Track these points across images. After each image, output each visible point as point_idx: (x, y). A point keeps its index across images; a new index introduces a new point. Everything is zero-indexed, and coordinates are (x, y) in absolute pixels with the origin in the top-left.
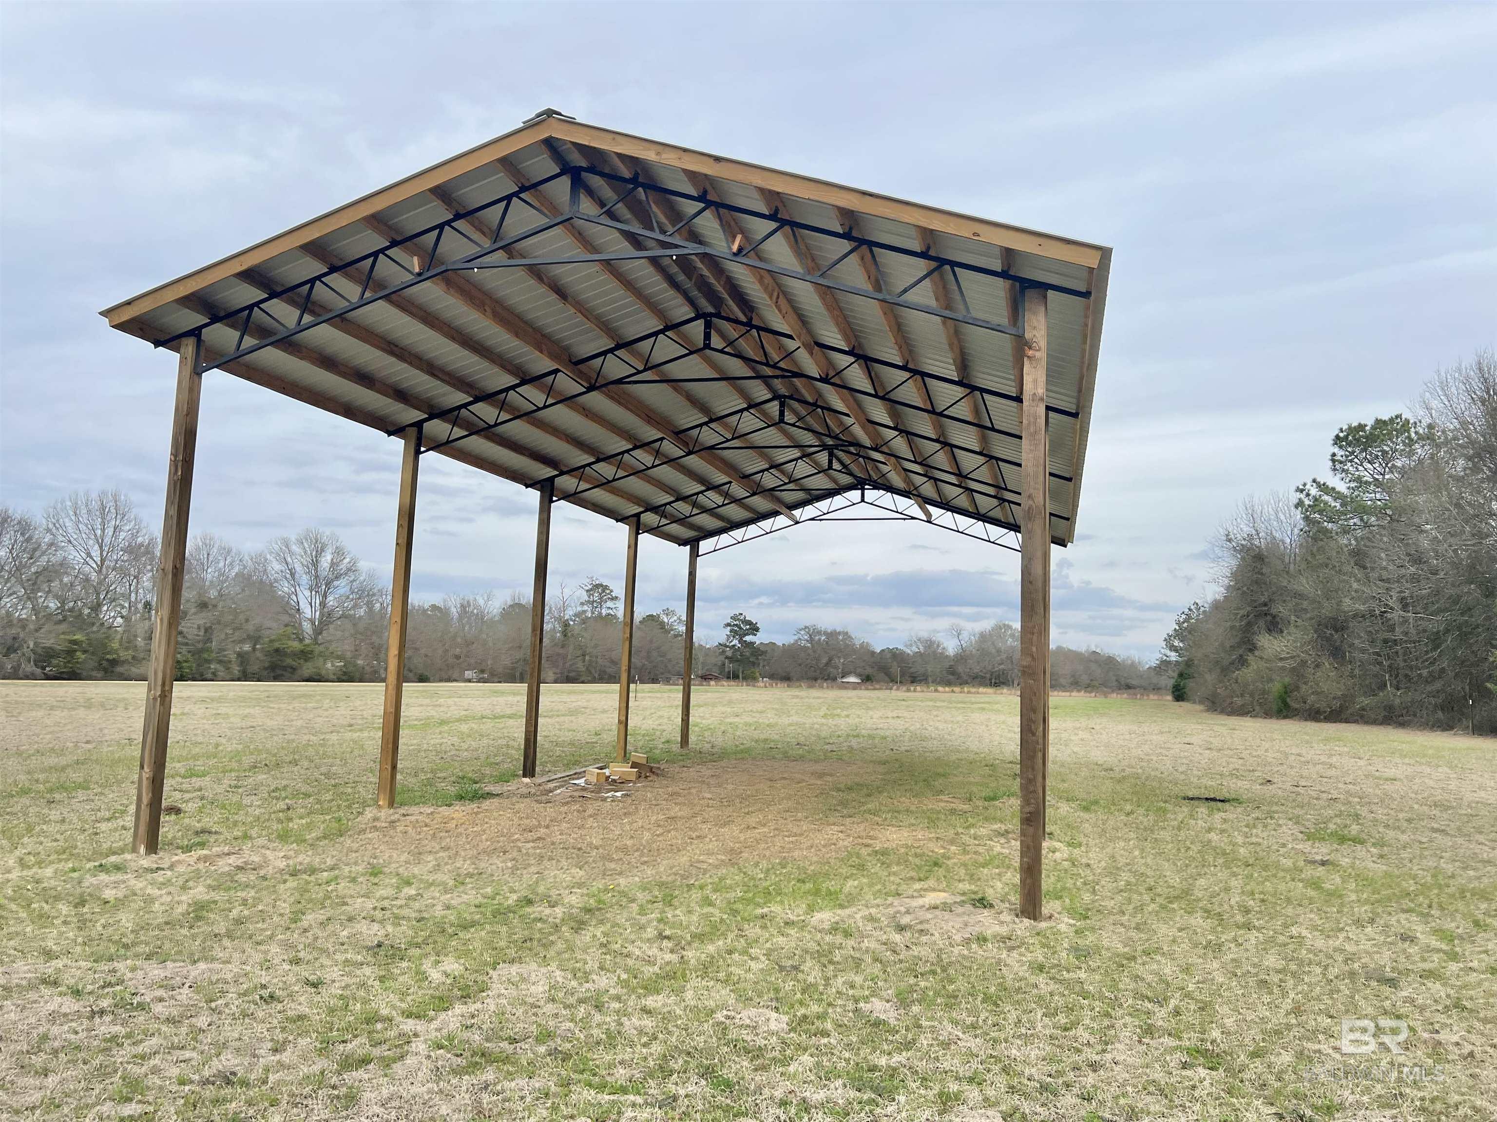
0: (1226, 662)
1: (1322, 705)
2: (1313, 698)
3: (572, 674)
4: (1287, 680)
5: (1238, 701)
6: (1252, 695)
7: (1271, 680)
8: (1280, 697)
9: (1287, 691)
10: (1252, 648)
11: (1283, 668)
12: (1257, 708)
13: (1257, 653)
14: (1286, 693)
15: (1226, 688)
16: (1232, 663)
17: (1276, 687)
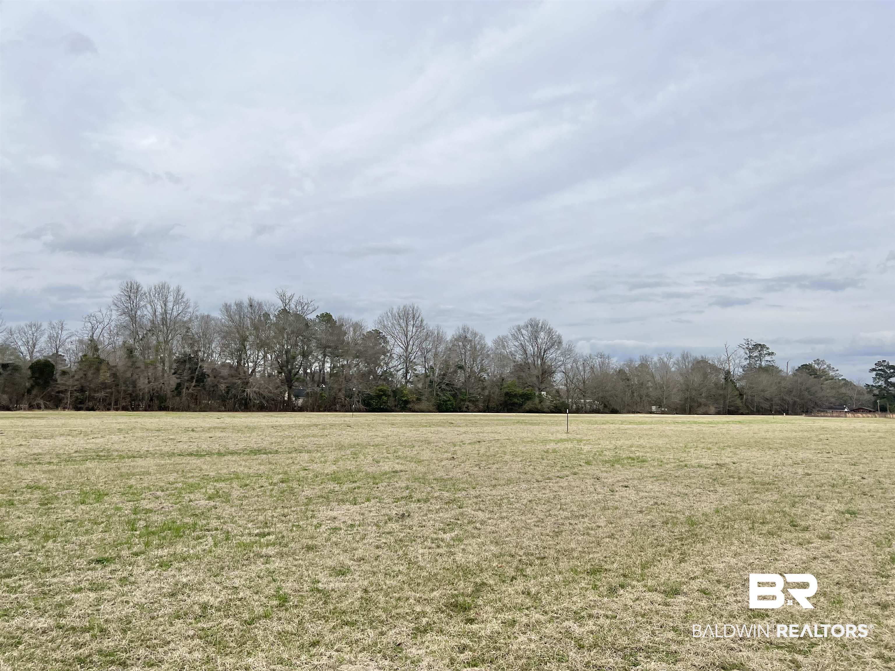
3: (732, 408)
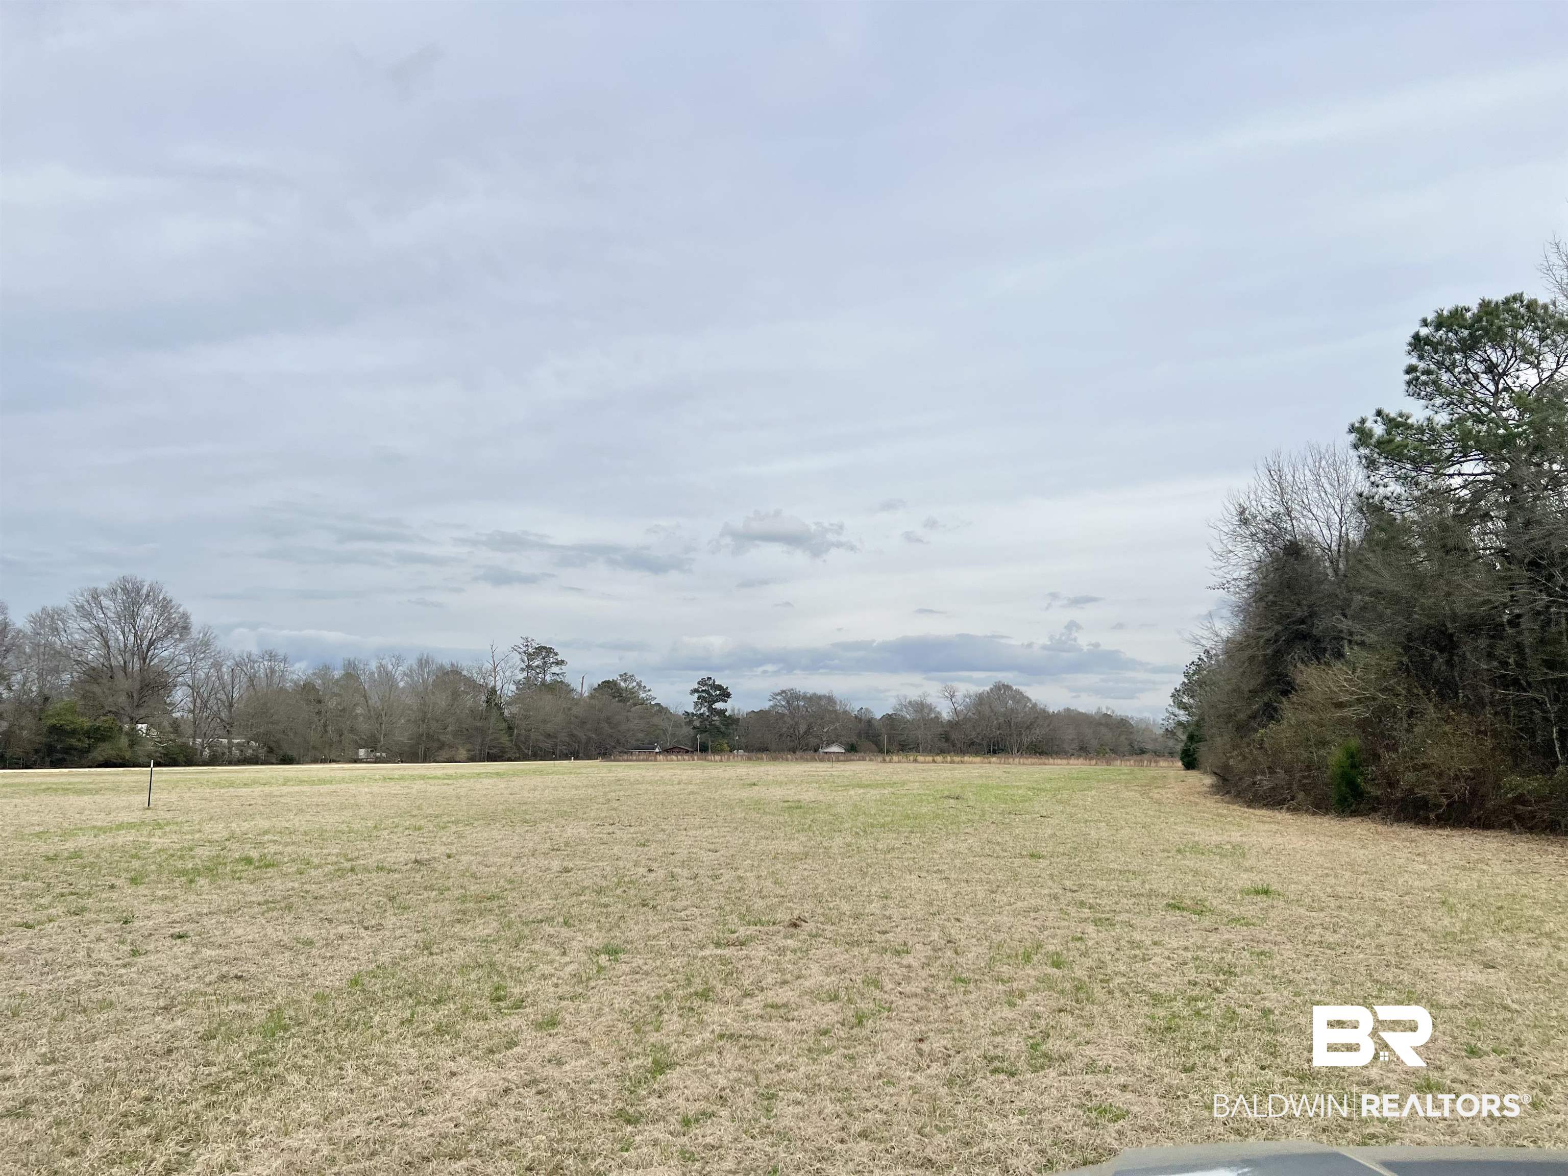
0: (1242, 716)
1: (1431, 791)
2: (1411, 776)
3: (495, 751)
4: (1355, 742)
5: (1265, 782)
6: (1288, 771)
7: (1323, 743)
8: (1344, 775)
9: (1354, 762)
10: (1287, 688)
11: (1343, 721)
12: (1301, 796)
13: (1294, 697)
14: (1353, 766)
15: (1245, 758)
16: (1253, 717)
17: (1335, 756)
